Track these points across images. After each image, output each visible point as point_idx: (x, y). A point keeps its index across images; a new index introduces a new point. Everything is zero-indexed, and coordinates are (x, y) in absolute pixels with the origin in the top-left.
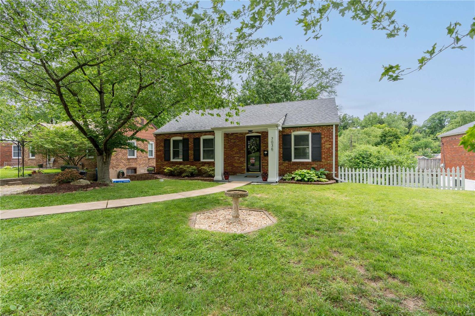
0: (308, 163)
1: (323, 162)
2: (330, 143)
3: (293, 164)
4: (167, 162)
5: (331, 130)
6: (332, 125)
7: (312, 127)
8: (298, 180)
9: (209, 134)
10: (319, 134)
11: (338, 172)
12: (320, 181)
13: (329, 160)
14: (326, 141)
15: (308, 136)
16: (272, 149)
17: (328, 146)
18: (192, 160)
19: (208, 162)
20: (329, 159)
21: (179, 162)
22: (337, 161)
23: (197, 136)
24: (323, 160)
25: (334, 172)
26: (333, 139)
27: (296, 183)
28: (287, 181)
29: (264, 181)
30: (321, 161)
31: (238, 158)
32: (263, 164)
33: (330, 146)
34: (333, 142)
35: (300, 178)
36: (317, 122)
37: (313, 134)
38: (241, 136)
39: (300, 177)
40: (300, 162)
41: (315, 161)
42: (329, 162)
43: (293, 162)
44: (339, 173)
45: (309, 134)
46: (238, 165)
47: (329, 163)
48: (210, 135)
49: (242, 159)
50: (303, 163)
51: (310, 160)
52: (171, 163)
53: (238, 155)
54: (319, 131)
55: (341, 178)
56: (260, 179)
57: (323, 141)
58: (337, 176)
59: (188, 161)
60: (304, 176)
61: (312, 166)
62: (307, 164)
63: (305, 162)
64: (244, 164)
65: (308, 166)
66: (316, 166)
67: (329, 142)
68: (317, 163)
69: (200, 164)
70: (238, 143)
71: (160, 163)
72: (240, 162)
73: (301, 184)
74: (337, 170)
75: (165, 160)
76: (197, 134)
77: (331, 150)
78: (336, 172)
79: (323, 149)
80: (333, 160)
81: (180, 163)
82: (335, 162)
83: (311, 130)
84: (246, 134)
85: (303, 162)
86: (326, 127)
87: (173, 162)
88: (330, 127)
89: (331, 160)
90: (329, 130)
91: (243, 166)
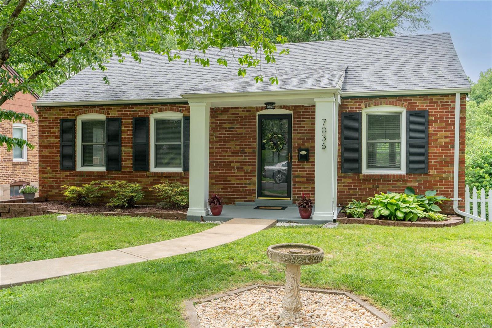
0: (397, 179)
1: (431, 175)
2: (448, 134)
3: (364, 180)
4: (67, 173)
5: (450, 105)
6: (454, 95)
7: (408, 98)
8: (381, 217)
9: (170, 110)
10: (423, 113)
11: (464, 198)
12: (430, 219)
13: (444, 172)
14: (440, 129)
15: (397, 117)
16: (324, 147)
17: (444, 140)
18: (128, 169)
19: (167, 173)
20: (445, 169)
21: (98, 172)
22: (462, 175)
23: (142, 114)
24: (432, 172)
25: (456, 198)
26: (454, 124)
27: (377, 223)
28: (355, 218)
29: (303, 217)
30: (427, 174)
31: (238, 165)
32: (297, 180)
33: (448, 140)
34: (454, 131)
35: (386, 212)
36: (419, 88)
37: (410, 114)
38: (247, 114)
39: (387, 209)
40: (381, 176)
41: (414, 174)
42: (444, 175)
43: (364, 175)
44: (468, 200)
45: (401, 112)
46: (238, 181)
47: (444, 178)
48: (174, 110)
49: (247, 168)
50: (386, 179)
51: (402, 171)
52: (77, 176)
53: (239, 159)
54: (425, 107)
55: (471, 213)
56: (295, 213)
57: (431, 130)
58: (461, 206)
59: (120, 170)
60: (395, 207)
61: (408, 184)
62: (397, 181)
63: (391, 175)
64: (253, 179)
65: (398, 184)
66: (416, 184)
67: (446, 131)
68: (419, 178)
69: (148, 177)
70: (239, 131)
71: (51, 176)
72: (242, 173)
73: (389, 225)
74: (461, 194)
75: (63, 169)
76: (142, 108)
77: (450, 150)
78: (461, 199)
79: (433, 147)
80: (453, 172)
81: (100, 176)
82: (459, 176)
83: (406, 103)
84: (258, 111)
85: (388, 176)
86: (439, 97)
87: (81, 174)
88: (449, 99)
89: (449, 172)
90: (445, 105)
91: (250, 184)
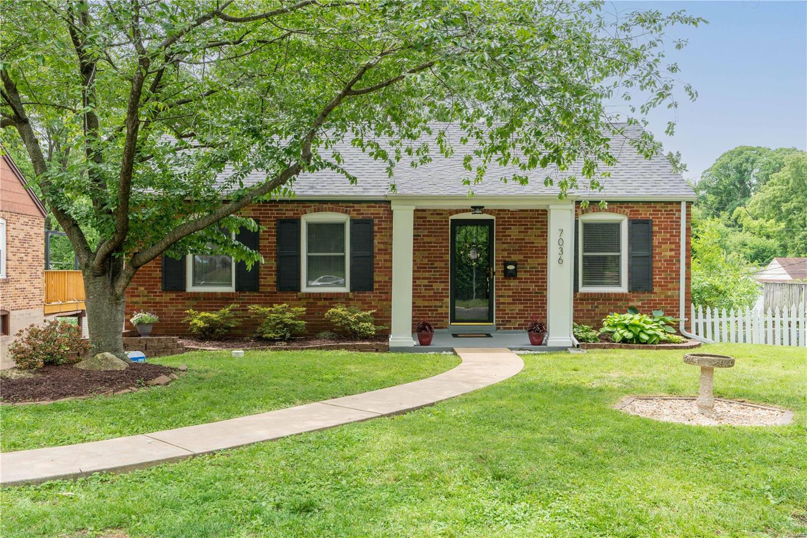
0: (619, 297)
1: (655, 293)
2: (673, 246)
3: (581, 299)
4: (174, 296)
5: (675, 214)
6: (679, 203)
7: (630, 205)
8: (624, 340)
9: (332, 210)
10: (647, 222)
11: (690, 318)
13: (670, 289)
14: (665, 242)
15: (617, 225)
16: (560, 261)
17: (669, 254)
18: (269, 289)
19: (327, 294)
20: (670, 285)
21: (222, 293)
22: (688, 293)
23: (290, 214)
24: (656, 289)
25: (682, 318)
26: (679, 236)
27: (621, 347)
28: (591, 343)
29: (533, 343)
30: (651, 291)
31: (426, 282)
32: (502, 300)
33: (673, 253)
34: (679, 243)
35: (629, 335)
36: (642, 194)
37: (633, 223)
38: (437, 218)
39: (630, 331)
40: (601, 294)
41: (637, 292)
42: (669, 293)
43: (581, 294)
44: (693, 321)
45: (621, 221)
46: (426, 304)
47: (669, 297)
48: (337, 211)
49: (439, 286)
50: (606, 297)
51: (624, 289)
52: (189, 299)
53: (427, 275)
54: (648, 216)
55: (697, 334)
56: (524, 339)
57: (656, 241)
58: (688, 328)
59: (257, 290)
60: (639, 329)
61: (631, 304)
62: (618, 300)
63: (612, 294)
64: (445, 300)
65: (620, 303)
66: (640, 304)
67: (671, 243)
68: (642, 296)
69: (300, 299)
70: (426, 239)
71: (145, 299)
72: (431, 293)
73: (633, 348)
74: (688, 314)
75: (166, 290)
76: (291, 206)
77: (675, 264)
78: (687, 319)
79: (657, 261)
80: (679, 289)
81: (226, 299)
82: (686, 293)
83: (628, 210)
84: (451, 214)
85: (608, 294)
86: (663, 205)
87: (195, 296)
88: (674, 208)
89: (674, 289)
90: (670, 213)
91: (441, 307)
